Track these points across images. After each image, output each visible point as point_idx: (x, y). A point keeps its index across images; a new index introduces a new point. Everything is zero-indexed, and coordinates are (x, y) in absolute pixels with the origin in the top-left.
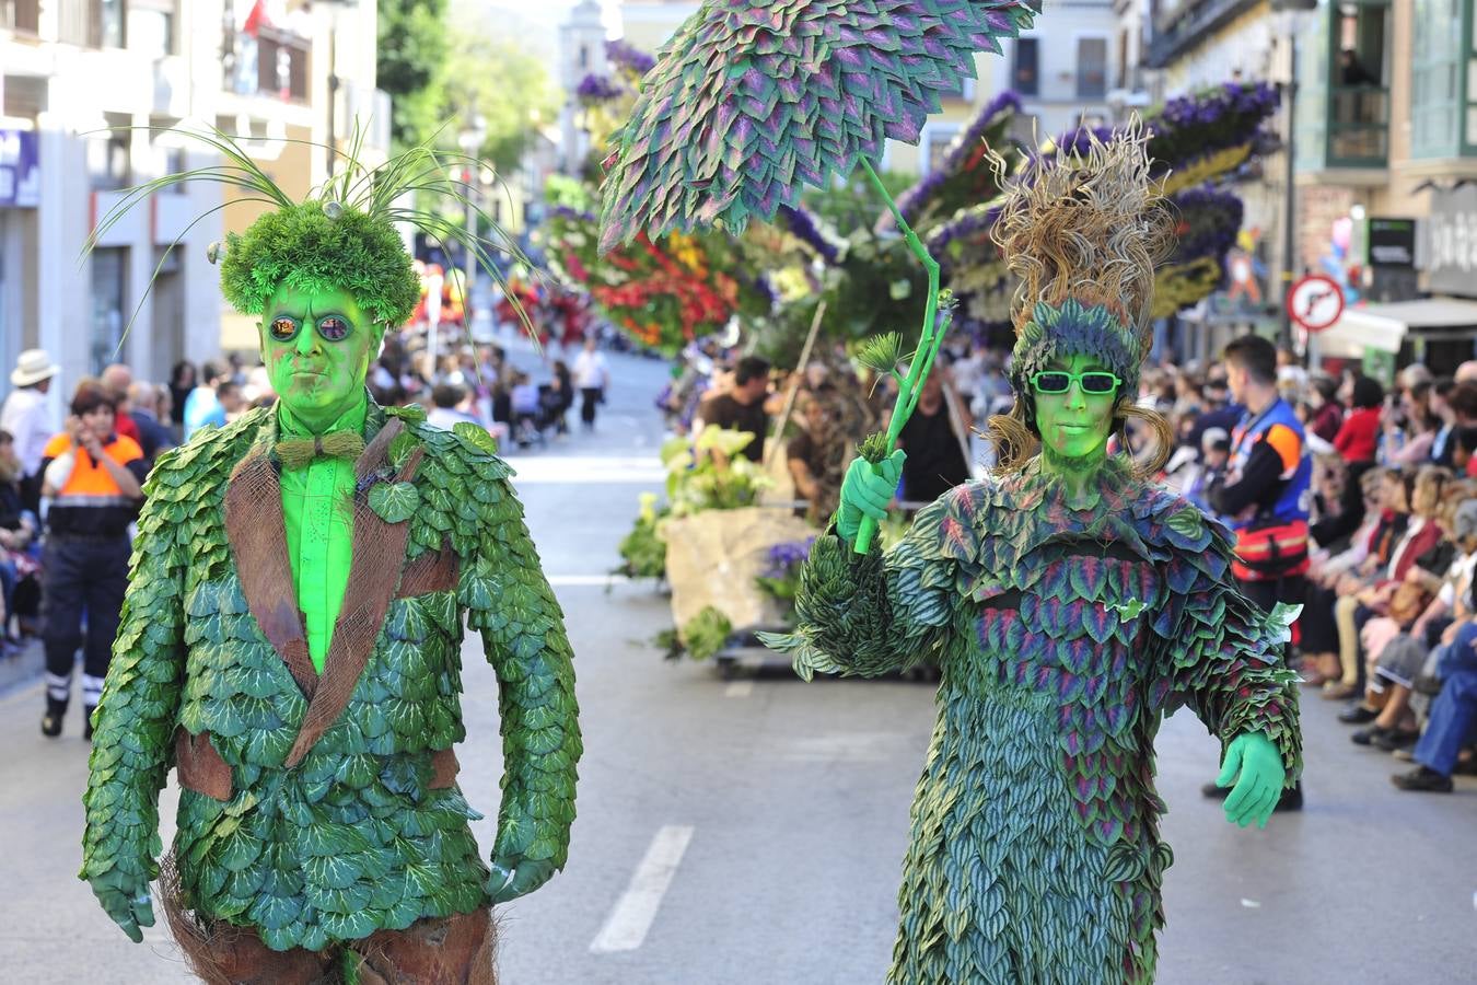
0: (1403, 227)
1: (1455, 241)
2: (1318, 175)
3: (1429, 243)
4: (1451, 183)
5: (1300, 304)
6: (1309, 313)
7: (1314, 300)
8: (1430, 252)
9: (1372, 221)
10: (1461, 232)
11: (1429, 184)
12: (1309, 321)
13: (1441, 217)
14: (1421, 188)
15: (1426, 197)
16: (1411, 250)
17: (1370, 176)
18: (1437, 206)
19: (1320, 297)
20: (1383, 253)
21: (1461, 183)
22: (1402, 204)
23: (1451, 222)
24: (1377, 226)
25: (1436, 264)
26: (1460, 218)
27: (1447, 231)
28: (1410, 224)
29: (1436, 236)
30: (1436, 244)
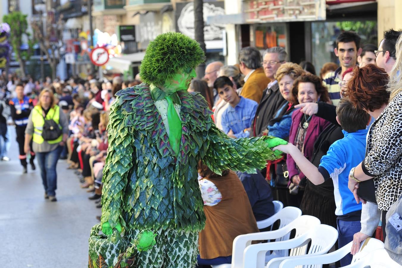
0: (131, 28)
1: (148, 32)
2: (102, 12)
3: (140, 33)
4: (145, 12)
5: (95, 57)
6: (98, 60)
7: (99, 55)
8: (141, 36)
9: (120, 26)
10: (149, 28)
11: (138, 13)
12: (98, 62)
13: (142, 24)
14: (135, 15)
15: (138, 17)
16: (134, 35)
17: (120, 11)
18: (142, 20)
19: (101, 54)
20: (125, 37)
21: (147, 12)
22: (132, 20)
23: (146, 25)
24: (122, 28)
25: (142, 40)
26: (148, 24)
27: (145, 28)
28: (134, 26)
29: (142, 30)
30: (142, 34)
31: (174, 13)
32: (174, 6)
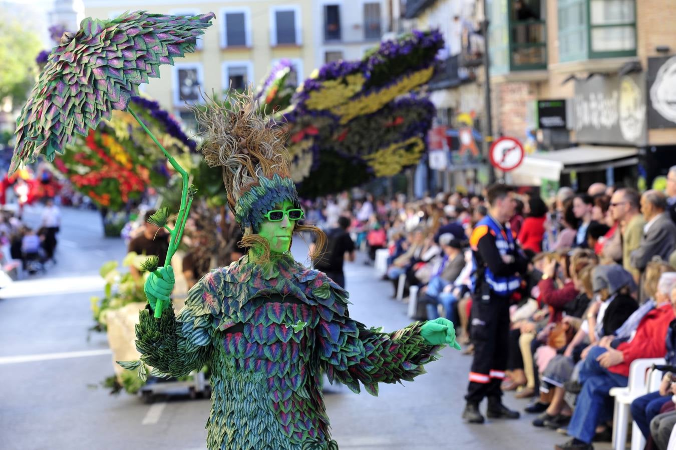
0: (558, 105)
1: (590, 111)
2: (505, 77)
3: (575, 113)
4: (585, 75)
5: (497, 155)
6: (503, 160)
7: (505, 152)
8: (576, 119)
9: (539, 102)
10: (593, 105)
11: (572, 77)
12: (503, 165)
13: (580, 97)
14: (567, 80)
15: (571, 85)
16: (564, 118)
17: (537, 75)
18: (578, 91)
19: (509, 150)
20: (547, 121)
21: (591, 75)
22: (557, 91)
23: (587, 99)
24: (543, 105)
25: (580, 125)
26: (592, 97)
27: (585, 105)
28: (563, 102)
29: (578, 109)
30: (579, 114)
31: (643, 77)
32: (644, 64)
